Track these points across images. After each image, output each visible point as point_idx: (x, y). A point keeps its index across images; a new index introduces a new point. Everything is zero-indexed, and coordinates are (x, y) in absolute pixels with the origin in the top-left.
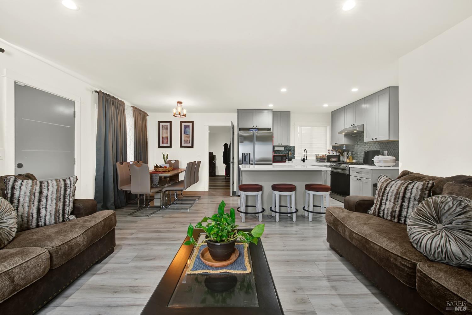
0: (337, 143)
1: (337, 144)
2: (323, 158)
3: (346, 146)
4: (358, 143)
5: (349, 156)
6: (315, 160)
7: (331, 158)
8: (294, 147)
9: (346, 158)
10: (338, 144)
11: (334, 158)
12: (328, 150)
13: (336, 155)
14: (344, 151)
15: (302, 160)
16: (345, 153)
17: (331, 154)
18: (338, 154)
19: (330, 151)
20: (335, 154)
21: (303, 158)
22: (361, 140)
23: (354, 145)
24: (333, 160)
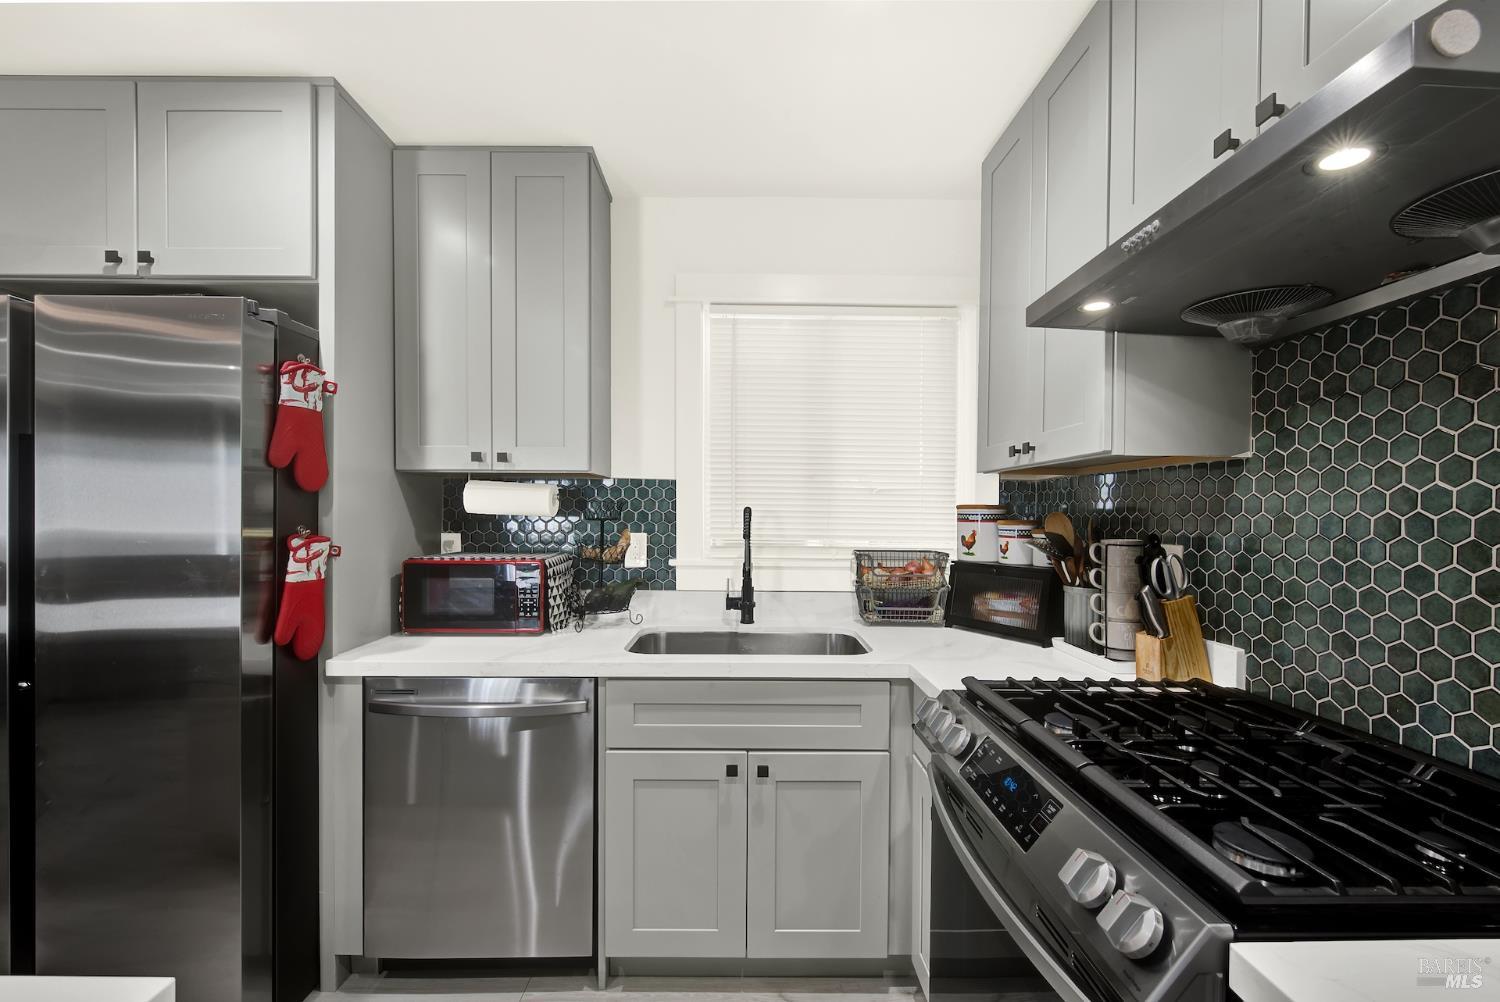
0: (1028, 448)
1: (1025, 460)
2: (915, 584)
3: (1129, 470)
4: (1285, 438)
5: (1158, 596)
6: (852, 602)
7: (982, 590)
8: (670, 487)
9: (1129, 612)
10: (1041, 457)
11: (1007, 592)
12: (964, 515)
13: (1028, 571)
14: (1105, 527)
15: (731, 603)
16: (1118, 557)
17: (984, 554)
18: (1041, 560)
19: (979, 527)
20: (1020, 552)
21: (737, 590)
22: (1336, 390)
23: (1218, 465)
24: (997, 612)
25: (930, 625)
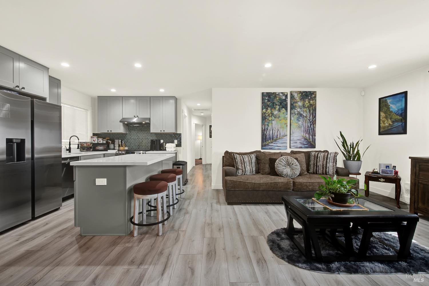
0: (111, 131)
2: (88, 146)
5: (122, 144)
7: (97, 146)
9: (118, 146)
11: (100, 146)
12: (89, 138)
13: (103, 143)
15: (67, 150)
16: (117, 141)
17: (96, 142)
18: (105, 142)
20: (101, 141)
22: (134, 130)
23: (125, 134)
24: (100, 148)
25: (91, 151)
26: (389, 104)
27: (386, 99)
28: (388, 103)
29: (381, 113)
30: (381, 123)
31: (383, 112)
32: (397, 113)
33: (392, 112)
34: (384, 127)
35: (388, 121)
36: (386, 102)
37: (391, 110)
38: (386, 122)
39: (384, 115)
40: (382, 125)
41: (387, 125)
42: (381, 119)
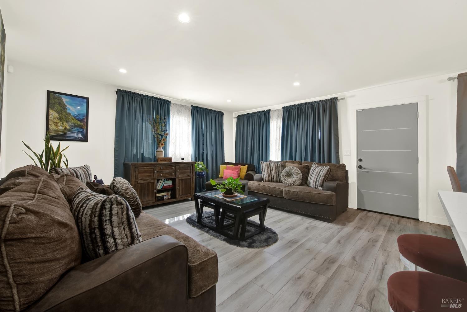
26: (65, 104)
27: (60, 95)
28: (63, 102)
29: (50, 111)
30: (51, 125)
31: (54, 110)
32: (77, 118)
33: (69, 114)
34: (56, 131)
35: (63, 124)
36: (60, 100)
37: (68, 111)
38: (59, 124)
39: (57, 115)
40: (52, 127)
41: (61, 128)
42: (50, 118)
